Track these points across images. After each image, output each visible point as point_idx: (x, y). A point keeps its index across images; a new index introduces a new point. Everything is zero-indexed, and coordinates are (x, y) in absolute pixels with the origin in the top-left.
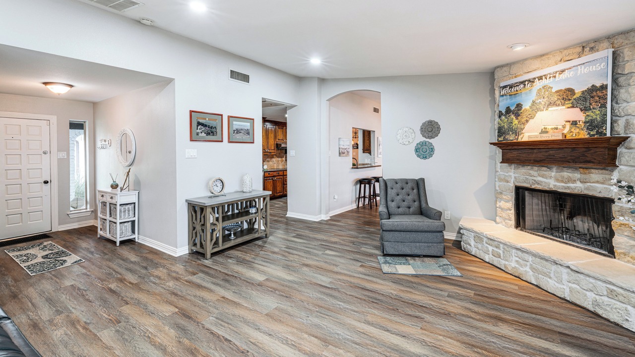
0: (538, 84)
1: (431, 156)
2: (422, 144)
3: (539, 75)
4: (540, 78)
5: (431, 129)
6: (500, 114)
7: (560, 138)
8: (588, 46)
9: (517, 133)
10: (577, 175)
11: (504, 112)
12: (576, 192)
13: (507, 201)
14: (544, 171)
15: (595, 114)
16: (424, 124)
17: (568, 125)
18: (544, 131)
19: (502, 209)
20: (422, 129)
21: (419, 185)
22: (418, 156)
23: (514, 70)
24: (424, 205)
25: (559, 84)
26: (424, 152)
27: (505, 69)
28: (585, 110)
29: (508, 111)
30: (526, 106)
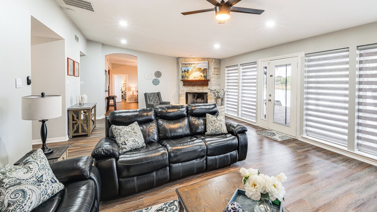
0: (193, 65)
1: (158, 84)
2: (155, 80)
3: (193, 63)
4: (194, 64)
5: (158, 74)
6: (182, 72)
7: (199, 79)
8: (204, 59)
9: (188, 78)
10: (201, 88)
11: (183, 71)
12: (201, 92)
13: (184, 97)
14: (194, 87)
15: (205, 74)
16: (156, 72)
17: (200, 76)
18: (195, 78)
19: (182, 99)
20: (155, 74)
21: (158, 94)
22: (154, 84)
23: (186, 60)
24: (161, 102)
25: (198, 66)
26: (156, 82)
27: (183, 59)
28: (203, 73)
29: (185, 71)
30: (190, 70)
